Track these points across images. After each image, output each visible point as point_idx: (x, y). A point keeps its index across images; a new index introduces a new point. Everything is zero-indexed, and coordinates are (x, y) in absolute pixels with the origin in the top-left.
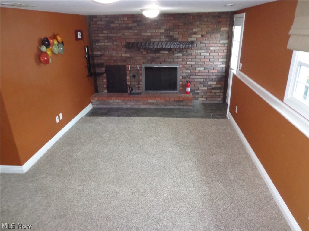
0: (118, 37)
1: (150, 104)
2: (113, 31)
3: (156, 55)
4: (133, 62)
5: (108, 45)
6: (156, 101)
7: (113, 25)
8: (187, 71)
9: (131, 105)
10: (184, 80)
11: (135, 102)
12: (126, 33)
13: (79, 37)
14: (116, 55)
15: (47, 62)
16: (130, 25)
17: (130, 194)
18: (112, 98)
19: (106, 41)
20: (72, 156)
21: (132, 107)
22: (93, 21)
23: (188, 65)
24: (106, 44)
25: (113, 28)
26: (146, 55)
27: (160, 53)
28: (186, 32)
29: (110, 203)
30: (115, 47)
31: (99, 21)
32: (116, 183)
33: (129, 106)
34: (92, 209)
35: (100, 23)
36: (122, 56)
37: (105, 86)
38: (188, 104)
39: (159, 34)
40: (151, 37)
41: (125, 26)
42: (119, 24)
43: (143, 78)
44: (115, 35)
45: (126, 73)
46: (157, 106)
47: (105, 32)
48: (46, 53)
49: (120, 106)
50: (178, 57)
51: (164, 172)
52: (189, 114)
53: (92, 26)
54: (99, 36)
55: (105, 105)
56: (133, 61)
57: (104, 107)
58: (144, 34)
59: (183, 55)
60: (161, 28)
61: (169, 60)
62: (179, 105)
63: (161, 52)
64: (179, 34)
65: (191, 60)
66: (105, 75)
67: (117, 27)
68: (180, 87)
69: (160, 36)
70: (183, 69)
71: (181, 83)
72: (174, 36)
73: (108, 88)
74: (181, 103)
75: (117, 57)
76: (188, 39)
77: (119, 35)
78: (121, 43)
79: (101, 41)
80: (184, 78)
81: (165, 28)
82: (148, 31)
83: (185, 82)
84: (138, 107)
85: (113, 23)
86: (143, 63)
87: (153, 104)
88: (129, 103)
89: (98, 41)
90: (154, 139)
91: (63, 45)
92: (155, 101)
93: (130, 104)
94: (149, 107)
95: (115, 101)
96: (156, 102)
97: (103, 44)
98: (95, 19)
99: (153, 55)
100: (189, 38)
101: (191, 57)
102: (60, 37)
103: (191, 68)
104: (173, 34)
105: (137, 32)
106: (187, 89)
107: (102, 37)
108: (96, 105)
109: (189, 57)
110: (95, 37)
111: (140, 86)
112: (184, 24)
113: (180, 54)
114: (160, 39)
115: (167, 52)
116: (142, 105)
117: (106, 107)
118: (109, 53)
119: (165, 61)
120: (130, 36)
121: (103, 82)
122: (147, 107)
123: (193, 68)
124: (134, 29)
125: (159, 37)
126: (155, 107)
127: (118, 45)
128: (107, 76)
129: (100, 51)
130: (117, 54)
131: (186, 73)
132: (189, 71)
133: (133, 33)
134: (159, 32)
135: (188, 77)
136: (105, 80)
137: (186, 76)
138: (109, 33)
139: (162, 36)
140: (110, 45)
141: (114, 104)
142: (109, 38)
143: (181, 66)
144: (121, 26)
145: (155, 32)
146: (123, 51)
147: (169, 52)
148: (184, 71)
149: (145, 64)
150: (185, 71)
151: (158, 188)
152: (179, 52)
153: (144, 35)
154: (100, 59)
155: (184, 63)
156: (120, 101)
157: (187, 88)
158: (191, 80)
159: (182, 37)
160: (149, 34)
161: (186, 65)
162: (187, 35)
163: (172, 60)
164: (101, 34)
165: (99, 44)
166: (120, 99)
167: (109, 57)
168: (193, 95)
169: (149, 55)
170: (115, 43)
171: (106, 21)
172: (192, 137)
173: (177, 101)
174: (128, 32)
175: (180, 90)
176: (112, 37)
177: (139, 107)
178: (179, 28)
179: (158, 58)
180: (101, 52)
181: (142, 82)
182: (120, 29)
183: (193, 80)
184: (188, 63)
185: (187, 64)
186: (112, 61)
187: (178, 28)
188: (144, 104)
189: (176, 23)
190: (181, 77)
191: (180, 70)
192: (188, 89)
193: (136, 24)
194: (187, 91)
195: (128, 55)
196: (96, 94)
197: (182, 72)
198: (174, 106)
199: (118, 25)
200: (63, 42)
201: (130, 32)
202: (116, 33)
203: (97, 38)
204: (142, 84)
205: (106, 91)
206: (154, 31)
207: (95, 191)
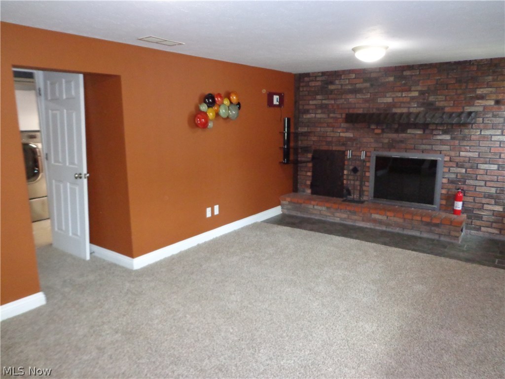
0: (338, 105)
1: (375, 221)
2: (331, 96)
3: (398, 136)
4: (358, 146)
5: (321, 118)
6: (386, 217)
7: (331, 87)
8: (460, 169)
9: (341, 219)
10: (450, 186)
11: (348, 213)
12: (352, 99)
13: (276, 102)
14: (332, 134)
15: (205, 126)
16: (358, 86)
17: (236, 339)
18: (312, 202)
19: (319, 111)
20: (201, 266)
21: (342, 222)
22: (303, 82)
23: (462, 158)
24: (318, 116)
25: (332, 91)
26: (381, 136)
27: (406, 133)
28: (462, 96)
29: (197, 340)
30: (331, 121)
31: (313, 81)
32: (228, 317)
33: (337, 220)
34: (168, 338)
35: (313, 85)
36: (340, 136)
37: (309, 183)
38: (449, 233)
39: (408, 100)
40: (394, 105)
41: (350, 88)
42: (342, 85)
43: (371, 174)
44: (333, 102)
45: (344, 164)
46: (386, 227)
47: (319, 97)
48: (205, 113)
49: (323, 218)
50: (442, 142)
51: (319, 326)
52: (446, 250)
53: (301, 89)
54: (309, 104)
55: (301, 212)
56: (357, 144)
57: (299, 214)
58: (380, 100)
59: (453, 138)
60: (412, 89)
61: (424, 147)
62: (431, 232)
63: (409, 131)
64: (446, 100)
65: (468, 148)
66: (310, 165)
67: (338, 89)
68: (441, 199)
69: (409, 103)
70: (451, 164)
71: (444, 191)
72: (437, 103)
73: (312, 186)
74: (437, 230)
75: (333, 137)
76: (466, 108)
77: (340, 102)
78: (342, 115)
79: (311, 111)
80: (451, 182)
81: (419, 88)
82: (388, 95)
83: (454, 191)
84: (352, 224)
85: (332, 83)
86: (375, 150)
87: (380, 222)
88: (338, 214)
89: (307, 112)
90: (341, 274)
91: (239, 108)
92: (384, 218)
93: (339, 217)
94: (372, 227)
95: (316, 207)
96: (386, 219)
97: (313, 115)
98: (306, 79)
99: (394, 136)
100: (467, 106)
101: (469, 143)
102: (237, 97)
103: (467, 165)
104: (434, 100)
105: (369, 96)
106: (455, 205)
107: (313, 105)
108: (288, 209)
109: (465, 143)
110: (303, 105)
111: (365, 188)
112: (459, 81)
113: (448, 137)
114: (409, 108)
115: (419, 132)
116: (359, 220)
117: (302, 215)
118: (320, 131)
119: (415, 149)
120: (358, 103)
121: (306, 175)
122: (368, 225)
123: (473, 164)
124: (364, 92)
125: (408, 105)
126: (384, 228)
127: (336, 119)
128: (314, 167)
129: (308, 126)
130: (333, 132)
131: (457, 174)
132: (464, 171)
133: (363, 98)
134: (408, 97)
135: (460, 181)
136: (309, 174)
137: (455, 179)
138: (324, 99)
139: (412, 103)
140: (325, 117)
141: (315, 212)
142: (323, 107)
143: (447, 159)
144: (343, 88)
145: (402, 97)
146: (344, 128)
147: (424, 132)
148: (451, 168)
149: (378, 151)
150: (453, 170)
151: (286, 347)
152: (445, 132)
153: (381, 102)
154: (307, 140)
155: (453, 154)
156: (324, 208)
157: (456, 202)
158: (465, 187)
159: (452, 105)
160: (390, 100)
161: (458, 158)
162: (464, 102)
163: (428, 147)
164: (313, 100)
165: (308, 116)
166: (324, 206)
167: (320, 136)
168: (468, 218)
169: (385, 135)
170: (332, 115)
171: (322, 81)
172: (419, 287)
173: (428, 224)
174: (354, 97)
175: (441, 205)
176: (328, 104)
177: (354, 224)
178: (447, 89)
179: (402, 142)
180: (309, 128)
181: (368, 181)
182: (342, 92)
183: (472, 189)
184: (462, 154)
185: (459, 156)
186: (324, 143)
187: (445, 88)
188: (363, 221)
189: (442, 80)
190: (445, 181)
191: (444, 167)
192: (459, 205)
193: (368, 85)
194: (455, 208)
195: (350, 135)
196: (293, 194)
197: (447, 171)
198: (421, 232)
199: (339, 87)
200: (239, 104)
201: (357, 97)
202: (335, 99)
203: (306, 107)
204: (368, 186)
205: (309, 191)
206: (399, 94)
207: (192, 317)
